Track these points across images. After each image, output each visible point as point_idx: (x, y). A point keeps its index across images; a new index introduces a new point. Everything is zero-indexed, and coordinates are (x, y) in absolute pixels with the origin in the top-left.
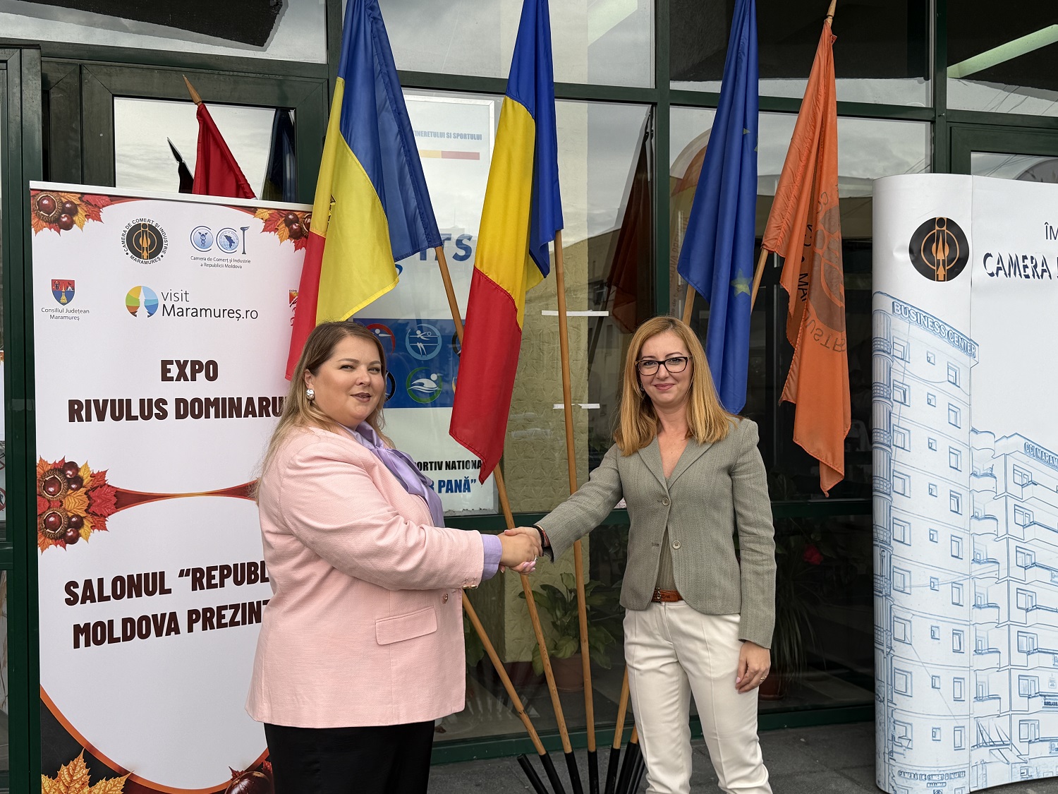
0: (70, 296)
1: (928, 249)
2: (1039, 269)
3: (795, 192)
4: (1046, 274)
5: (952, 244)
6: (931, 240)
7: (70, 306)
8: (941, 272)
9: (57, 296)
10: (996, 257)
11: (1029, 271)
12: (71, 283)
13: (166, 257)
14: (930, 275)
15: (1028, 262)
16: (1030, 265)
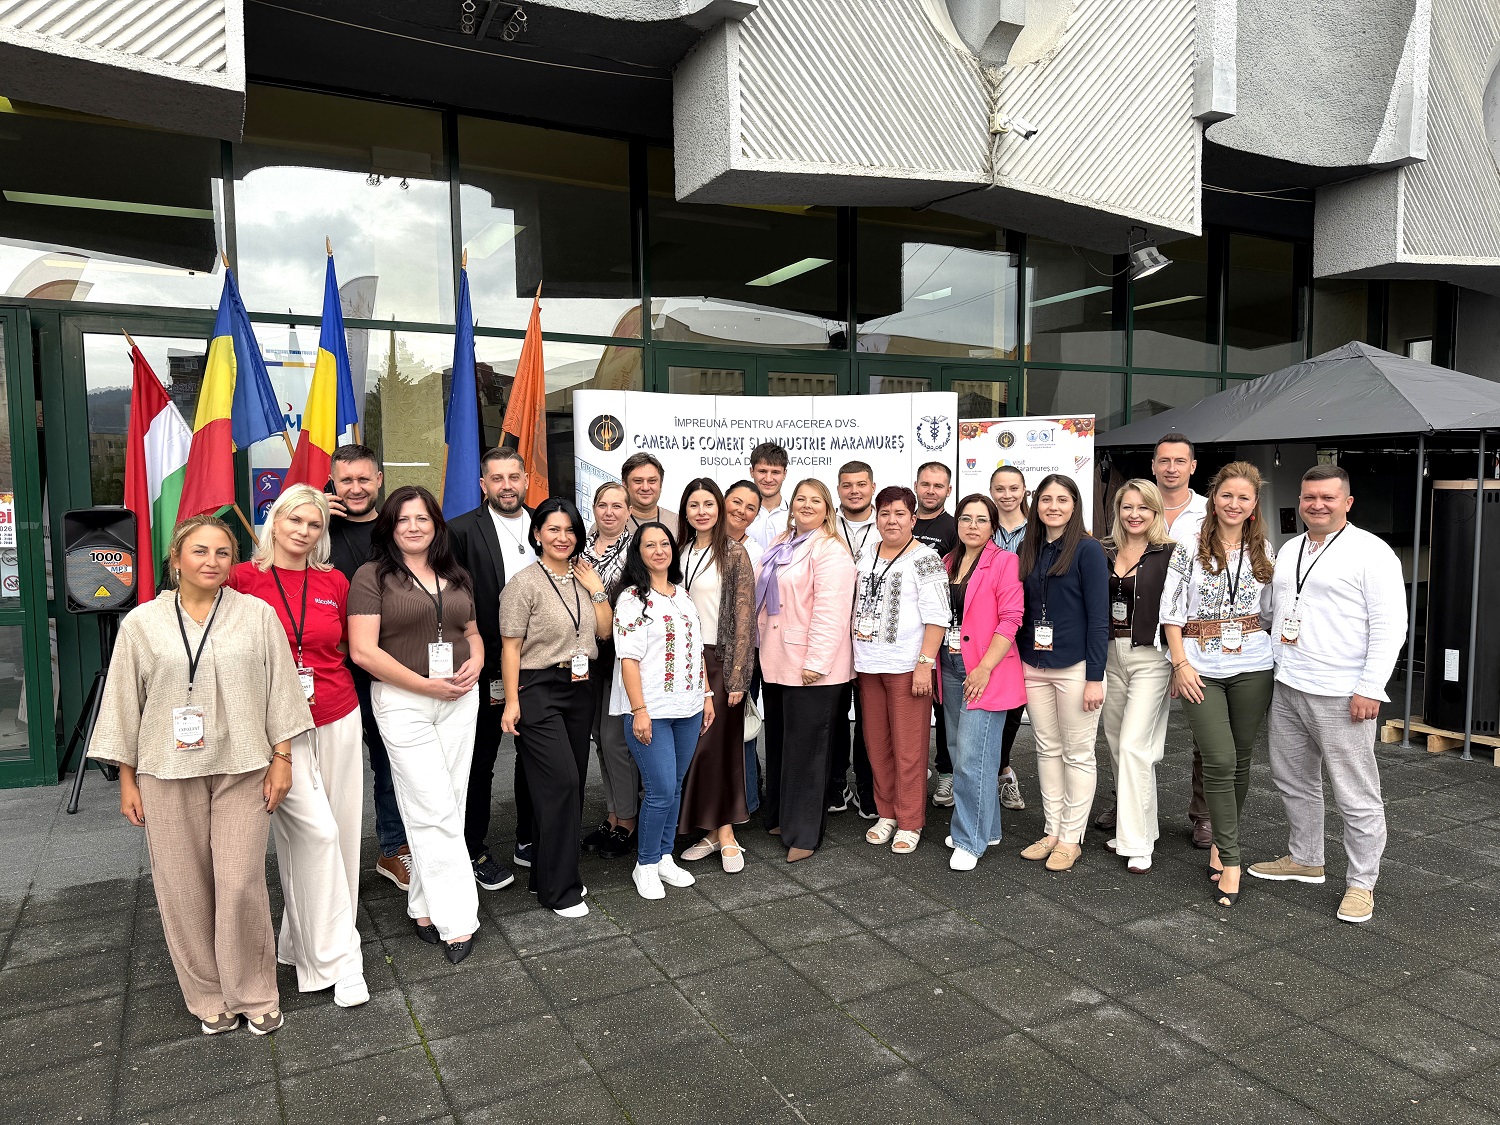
0: (974, 465)
1: (599, 432)
2: (671, 444)
3: (521, 398)
4: (675, 447)
5: (613, 430)
6: (601, 427)
7: (974, 469)
8: (607, 446)
9: (969, 465)
10: (642, 437)
11: (664, 445)
12: (974, 460)
13: (1016, 444)
14: (600, 447)
15: (663, 440)
16: (665, 442)
